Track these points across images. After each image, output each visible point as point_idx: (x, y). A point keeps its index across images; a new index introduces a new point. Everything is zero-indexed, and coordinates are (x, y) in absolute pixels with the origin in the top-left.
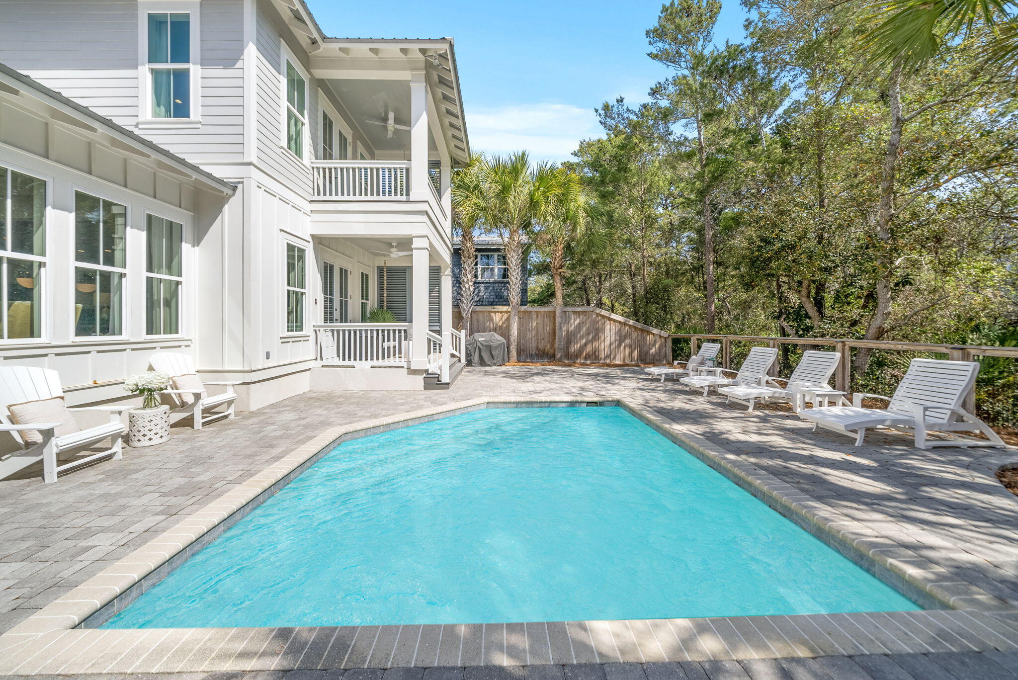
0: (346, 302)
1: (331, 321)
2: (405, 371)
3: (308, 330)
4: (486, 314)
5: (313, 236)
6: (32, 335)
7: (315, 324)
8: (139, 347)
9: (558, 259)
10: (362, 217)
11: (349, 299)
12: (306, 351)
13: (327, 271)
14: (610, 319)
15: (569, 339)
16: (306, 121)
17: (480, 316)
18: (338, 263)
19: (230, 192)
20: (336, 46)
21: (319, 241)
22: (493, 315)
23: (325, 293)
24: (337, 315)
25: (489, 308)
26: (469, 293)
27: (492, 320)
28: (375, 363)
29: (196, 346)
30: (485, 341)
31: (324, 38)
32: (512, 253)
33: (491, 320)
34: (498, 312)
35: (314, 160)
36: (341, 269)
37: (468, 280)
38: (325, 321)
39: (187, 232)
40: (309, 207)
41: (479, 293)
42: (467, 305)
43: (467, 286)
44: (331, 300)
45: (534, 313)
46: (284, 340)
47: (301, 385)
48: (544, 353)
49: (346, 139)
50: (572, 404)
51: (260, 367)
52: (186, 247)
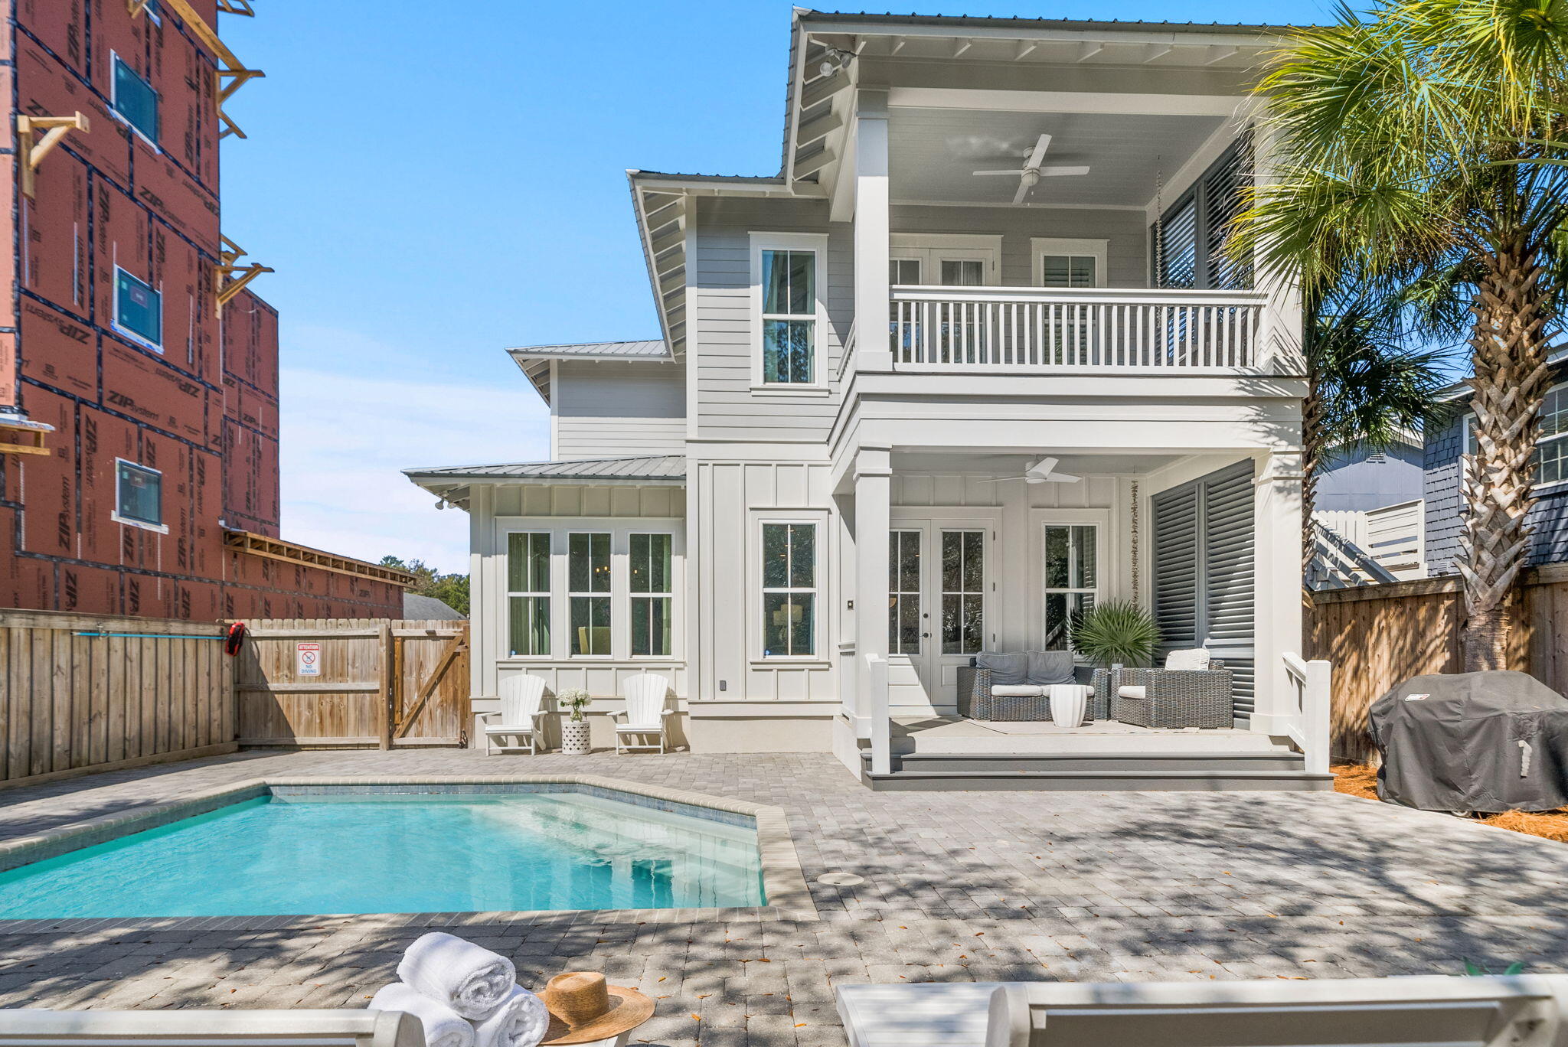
6: (545, 653)
8: (624, 667)
36: (952, 537)
39: (677, 542)
51: (707, 699)
52: (676, 559)
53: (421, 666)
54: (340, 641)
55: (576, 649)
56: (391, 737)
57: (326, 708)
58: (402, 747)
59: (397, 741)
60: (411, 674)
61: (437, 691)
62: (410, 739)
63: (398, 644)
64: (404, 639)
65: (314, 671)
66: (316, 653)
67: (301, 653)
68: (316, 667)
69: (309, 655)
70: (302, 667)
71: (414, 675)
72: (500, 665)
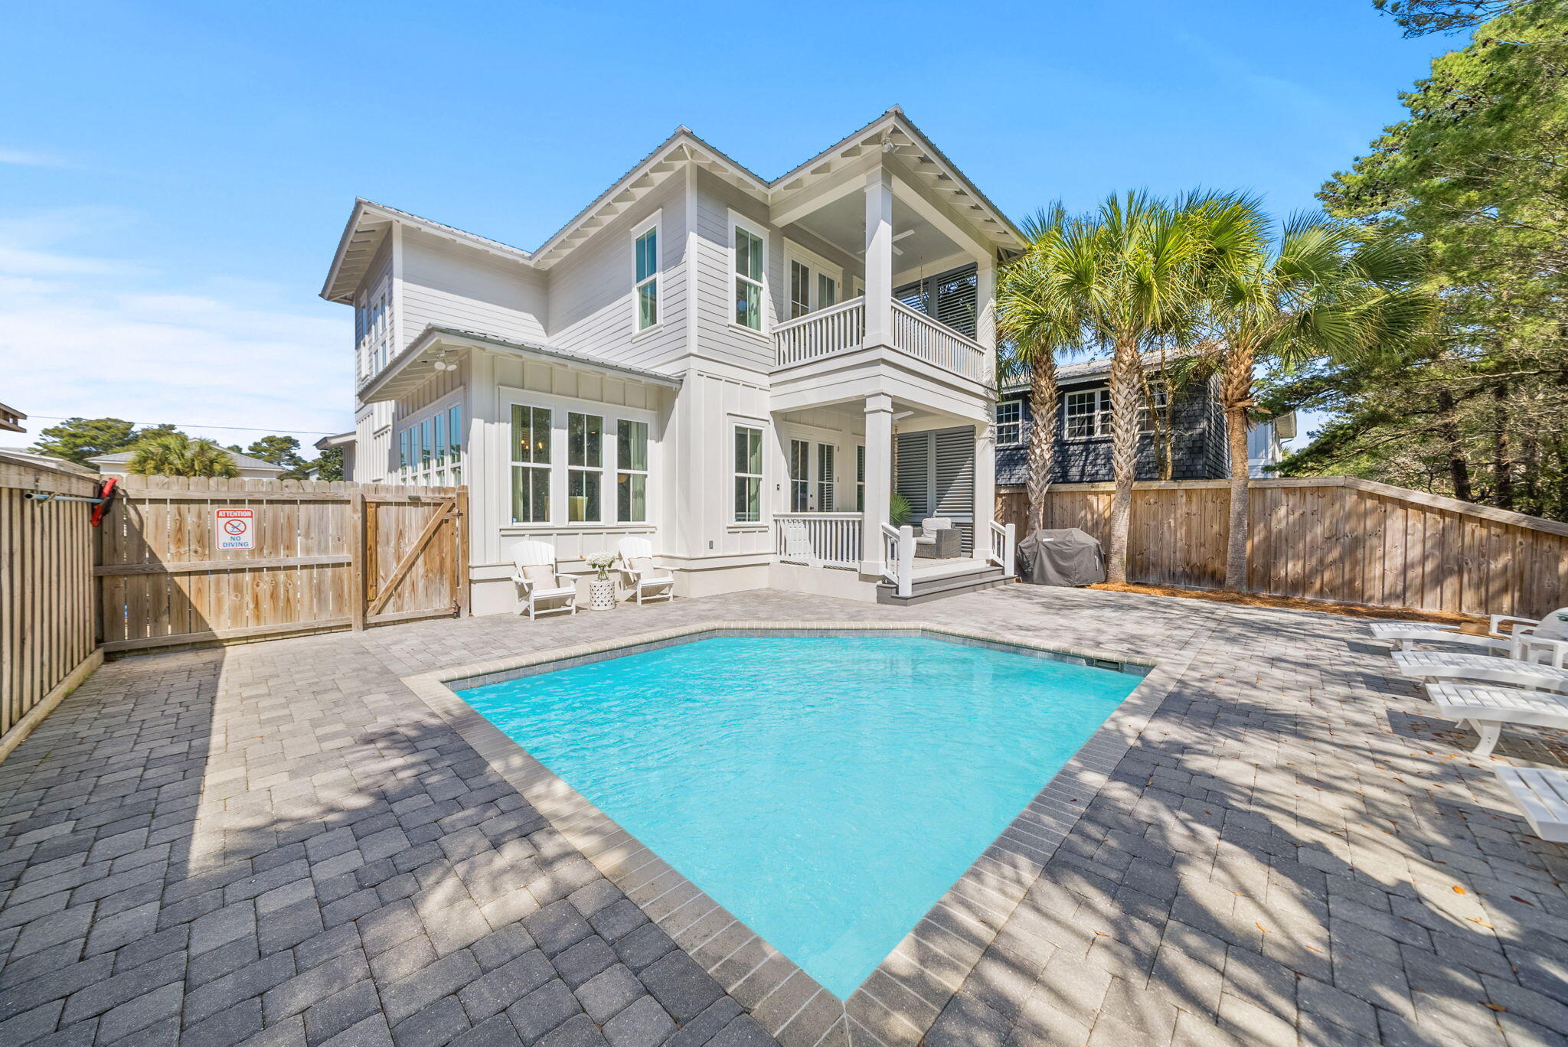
0: (830, 487)
1: (804, 508)
2: (856, 574)
3: (766, 518)
4: (1078, 498)
5: (773, 413)
6: (544, 520)
7: (775, 513)
8: (614, 532)
9: (1236, 382)
10: (813, 383)
11: (835, 483)
12: (765, 543)
13: (798, 452)
14: (1404, 504)
15: (1273, 550)
16: (764, 284)
17: (1068, 500)
18: (815, 438)
19: (678, 386)
20: (780, 187)
21: (782, 418)
22: (1093, 499)
23: (794, 475)
24: (813, 501)
25: (1084, 487)
26: (1041, 463)
27: (1091, 507)
28: (828, 562)
29: (660, 532)
30: (1053, 543)
31: (769, 185)
32: (1117, 384)
33: (1088, 506)
34: (1103, 493)
35: (776, 324)
36: (822, 447)
37: (1040, 441)
38: (794, 508)
39: (652, 430)
40: (766, 381)
41: (1096, 459)
42: (1038, 482)
43: (1038, 451)
44: (804, 486)
45: (1180, 493)
46: (732, 531)
47: (758, 581)
48: (1204, 573)
49: (831, 282)
50: (1060, 655)
51: (702, 556)
52: (650, 443)
53: (400, 535)
54: (287, 507)
55: (574, 516)
56: (364, 615)
57: (265, 588)
58: (377, 625)
59: (372, 619)
60: (388, 542)
61: (420, 561)
62: (389, 613)
63: (370, 511)
64: (378, 504)
65: (246, 544)
66: (248, 521)
67: (222, 521)
68: (248, 538)
69: (235, 523)
70: (223, 538)
71: (393, 543)
72: (503, 533)
